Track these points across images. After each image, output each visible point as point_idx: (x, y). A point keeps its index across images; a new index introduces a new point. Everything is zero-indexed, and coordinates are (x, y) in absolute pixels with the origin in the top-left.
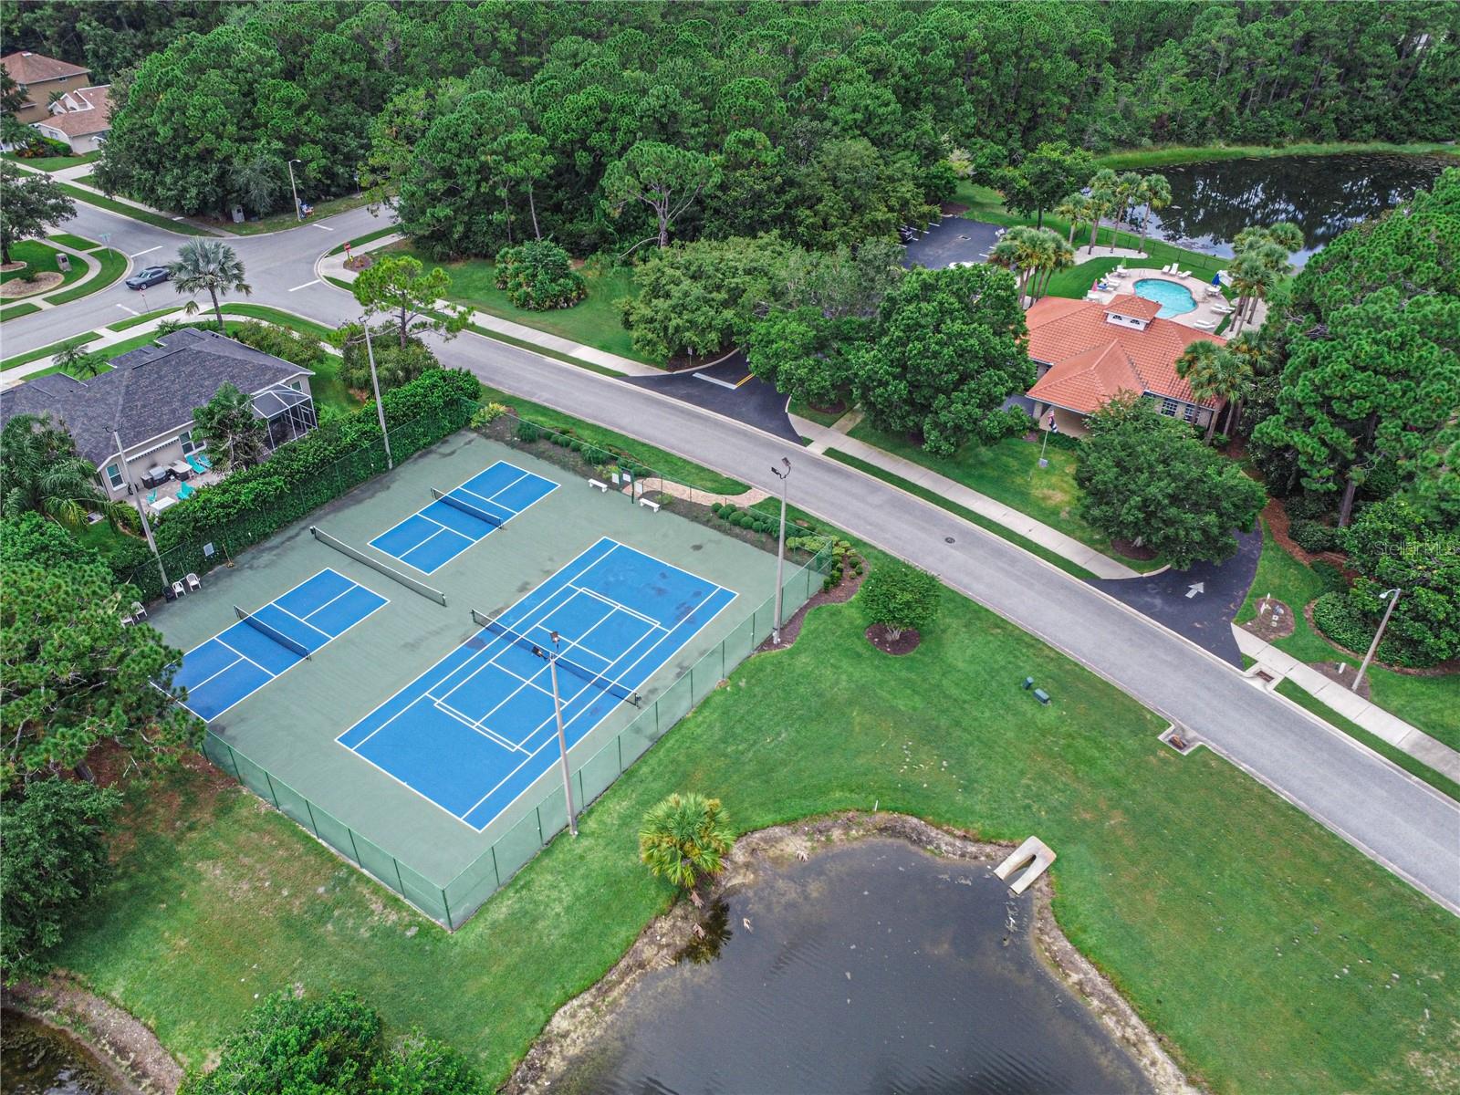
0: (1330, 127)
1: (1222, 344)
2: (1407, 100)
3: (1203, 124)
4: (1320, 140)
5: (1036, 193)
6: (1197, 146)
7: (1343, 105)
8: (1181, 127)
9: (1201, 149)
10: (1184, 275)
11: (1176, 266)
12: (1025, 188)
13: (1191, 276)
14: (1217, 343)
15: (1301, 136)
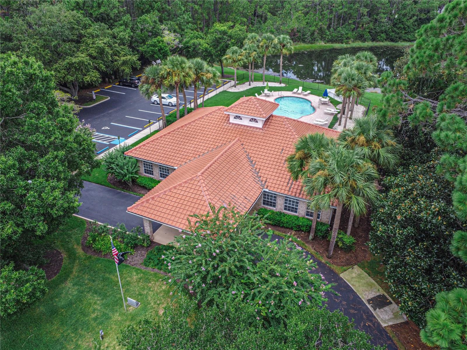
0: (367, 36)
1: (335, 137)
2: (396, 24)
3: (313, 34)
4: (364, 41)
5: (213, 51)
6: (312, 43)
7: (371, 25)
8: (303, 35)
9: (313, 45)
10: (306, 93)
11: (301, 88)
12: (206, 49)
13: (311, 93)
14: (330, 136)
15: (356, 39)
